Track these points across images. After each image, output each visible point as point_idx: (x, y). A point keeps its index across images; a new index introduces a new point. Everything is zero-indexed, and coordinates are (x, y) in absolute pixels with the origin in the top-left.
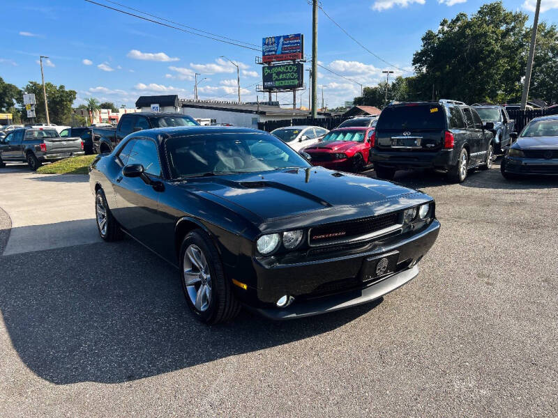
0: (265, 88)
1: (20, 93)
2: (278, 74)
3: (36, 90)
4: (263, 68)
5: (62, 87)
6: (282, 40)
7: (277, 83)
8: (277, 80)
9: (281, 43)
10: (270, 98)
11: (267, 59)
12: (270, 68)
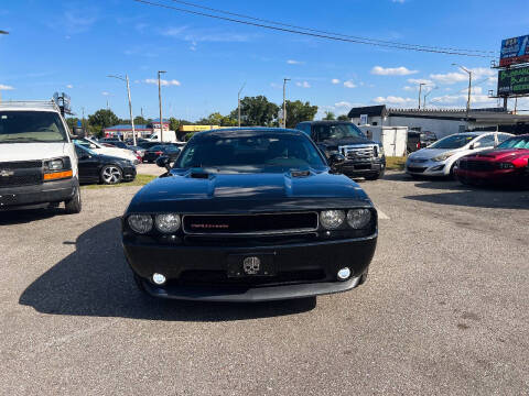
0: (499, 93)
1: (277, 110)
2: (518, 77)
3: (289, 107)
4: (500, 72)
5: (307, 103)
6: (526, 40)
7: (516, 88)
8: (516, 84)
9: (524, 44)
10: (505, 104)
11: (505, 63)
12: (508, 72)
